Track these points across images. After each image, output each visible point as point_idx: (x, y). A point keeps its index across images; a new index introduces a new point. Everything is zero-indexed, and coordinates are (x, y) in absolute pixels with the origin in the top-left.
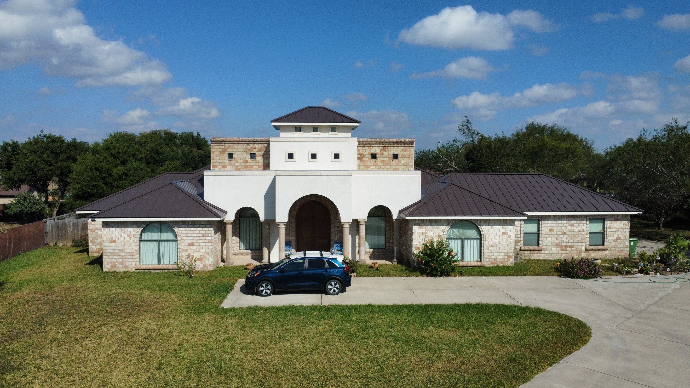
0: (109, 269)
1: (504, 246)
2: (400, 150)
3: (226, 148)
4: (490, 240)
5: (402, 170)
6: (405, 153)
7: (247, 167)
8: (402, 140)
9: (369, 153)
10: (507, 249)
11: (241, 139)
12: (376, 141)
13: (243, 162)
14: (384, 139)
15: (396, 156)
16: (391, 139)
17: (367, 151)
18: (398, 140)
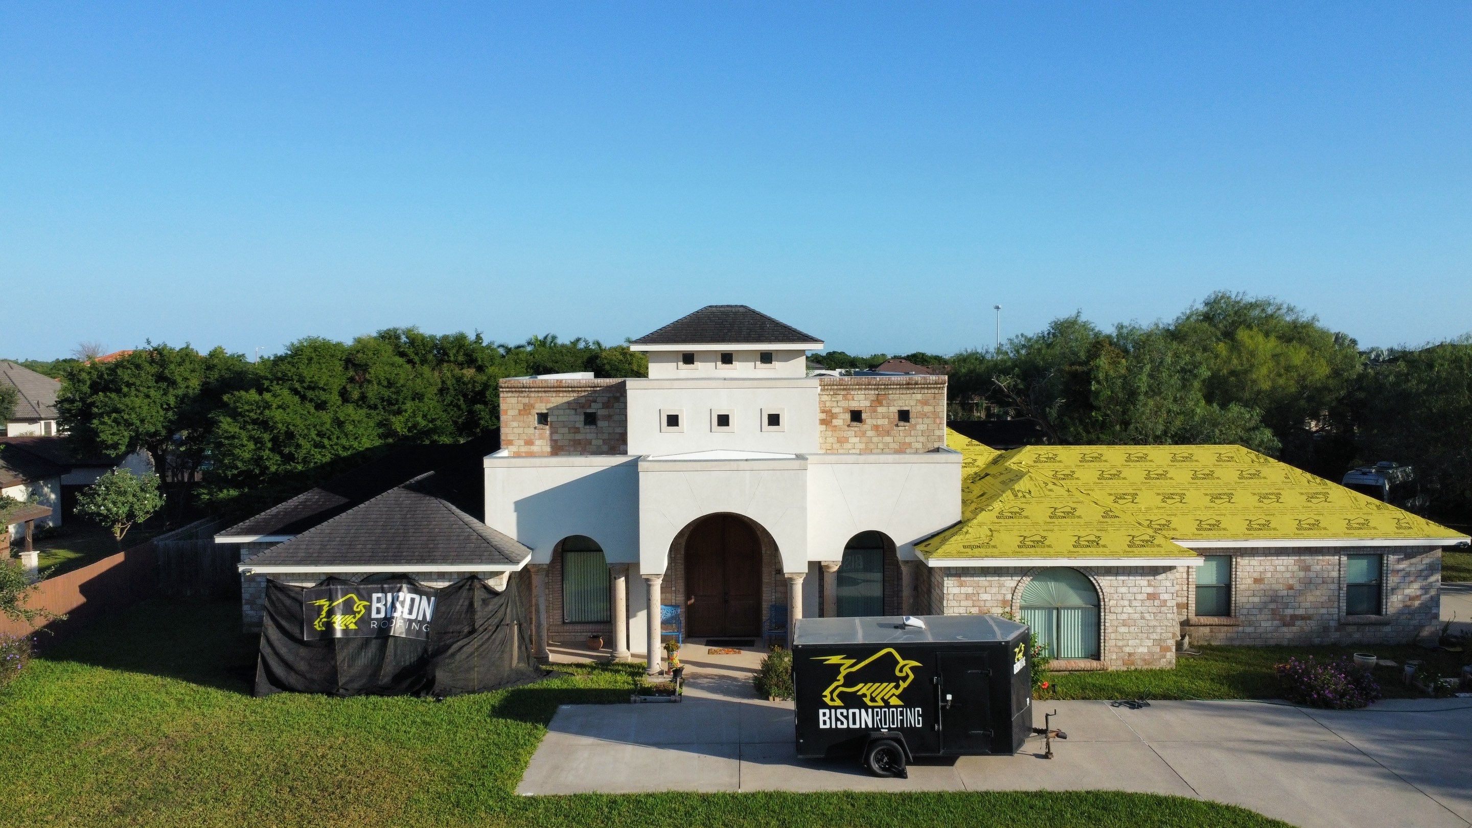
1: (1151, 624)
2: (915, 402)
3: (532, 402)
4: (1120, 610)
5: (919, 445)
6: (925, 407)
7: (577, 443)
8: (919, 379)
9: (845, 410)
10: (1159, 630)
11: (563, 381)
12: (860, 382)
13: (569, 433)
14: (878, 379)
15: (905, 415)
16: (893, 378)
17: (840, 404)
18: (911, 379)
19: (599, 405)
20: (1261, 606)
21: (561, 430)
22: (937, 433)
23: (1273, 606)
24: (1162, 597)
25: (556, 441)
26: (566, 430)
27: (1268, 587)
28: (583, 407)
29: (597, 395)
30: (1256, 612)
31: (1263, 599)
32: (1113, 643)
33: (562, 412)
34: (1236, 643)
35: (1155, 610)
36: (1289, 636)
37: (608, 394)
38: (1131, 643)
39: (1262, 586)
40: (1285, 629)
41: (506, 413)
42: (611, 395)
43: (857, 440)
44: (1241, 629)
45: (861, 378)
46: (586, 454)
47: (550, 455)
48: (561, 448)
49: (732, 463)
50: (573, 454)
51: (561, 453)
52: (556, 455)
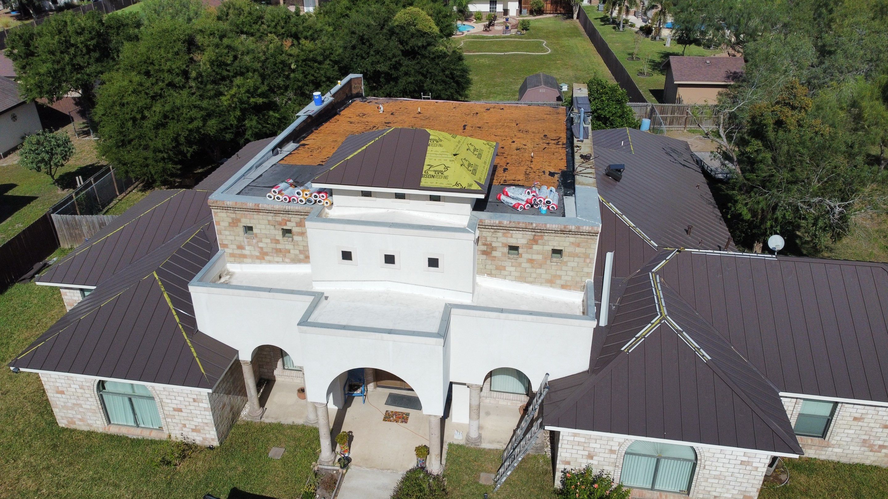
0: (66, 425)
1: (739, 480)
2: (568, 243)
3: (238, 217)
4: (714, 468)
5: (569, 278)
6: (577, 248)
7: (278, 251)
8: (573, 228)
9: (504, 245)
10: (745, 485)
11: (260, 206)
12: (518, 226)
13: (271, 243)
14: (534, 225)
15: (557, 252)
16: (548, 226)
17: (499, 240)
18: (565, 228)
19: (294, 224)
20: (855, 436)
21: (264, 240)
22: (586, 270)
23: (866, 437)
24: (754, 465)
25: (261, 248)
26: (268, 241)
27: (866, 425)
28: (280, 224)
29: (290, 216)
30: (849, 440)
31: (858, 432)
32: (702, 488)
33: (263, 227)
34: (823, 457)
35: (746, 472)
36: (873, 459)
37: (300, 217)
38: (718, 490)
39: (860, 423)
40: (871, 454)
41: (218, 224)
42: (302, 217)
43: (513, 269)
44: (830, 449)
45: (519, 223)
46: (287, 260)
47: (258, 258)
48: (266, 254)
49: (377, 334)
50: (277, 259)
51: (267, 258)
52: (264, 259)
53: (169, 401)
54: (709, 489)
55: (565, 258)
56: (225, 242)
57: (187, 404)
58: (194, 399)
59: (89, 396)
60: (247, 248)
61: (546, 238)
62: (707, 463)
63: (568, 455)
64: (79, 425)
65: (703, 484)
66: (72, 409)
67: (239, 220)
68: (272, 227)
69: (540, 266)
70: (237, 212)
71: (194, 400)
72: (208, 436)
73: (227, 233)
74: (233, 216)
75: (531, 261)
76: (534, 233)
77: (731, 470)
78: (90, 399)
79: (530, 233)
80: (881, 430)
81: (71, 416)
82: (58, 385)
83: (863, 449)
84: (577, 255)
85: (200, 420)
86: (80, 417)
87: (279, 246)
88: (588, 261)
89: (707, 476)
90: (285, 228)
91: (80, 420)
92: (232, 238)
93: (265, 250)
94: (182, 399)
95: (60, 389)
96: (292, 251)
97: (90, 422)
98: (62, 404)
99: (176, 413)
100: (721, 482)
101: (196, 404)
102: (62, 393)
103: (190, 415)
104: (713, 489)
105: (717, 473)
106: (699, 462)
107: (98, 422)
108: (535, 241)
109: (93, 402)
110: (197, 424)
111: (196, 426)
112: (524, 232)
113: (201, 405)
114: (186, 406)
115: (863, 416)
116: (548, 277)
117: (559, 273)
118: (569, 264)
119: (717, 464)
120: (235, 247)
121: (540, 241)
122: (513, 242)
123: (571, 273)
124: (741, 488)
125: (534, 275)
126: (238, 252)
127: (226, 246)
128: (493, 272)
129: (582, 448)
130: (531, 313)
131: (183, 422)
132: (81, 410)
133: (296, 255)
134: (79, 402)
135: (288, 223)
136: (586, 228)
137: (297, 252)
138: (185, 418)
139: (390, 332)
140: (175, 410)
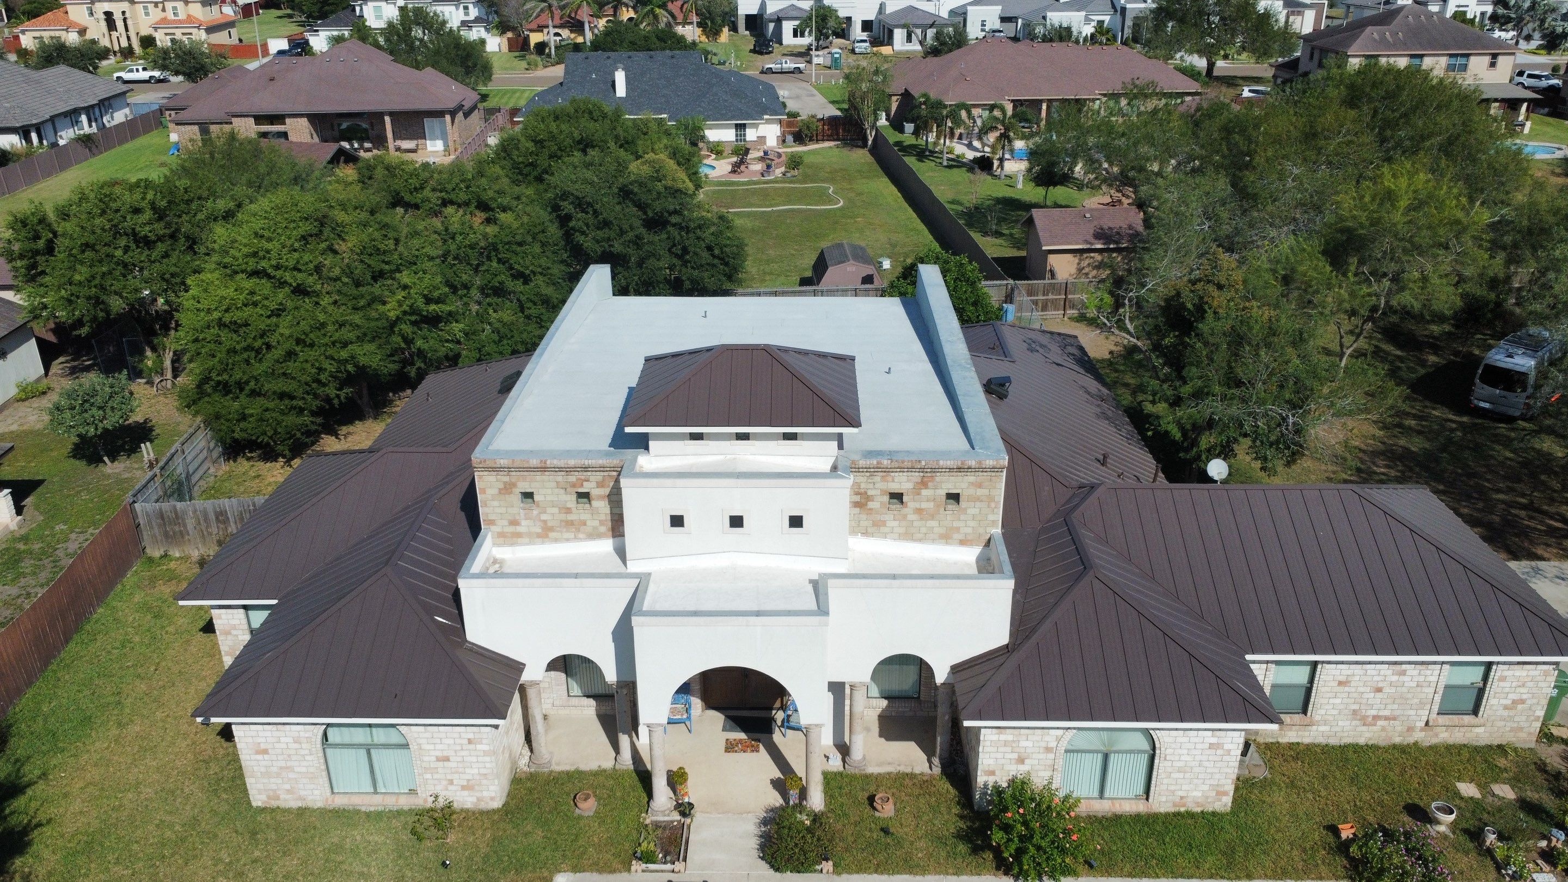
0: (264, 802)
1: (1209, 771)
2: (967, 484)
3: (513, 480)
4: (1177, 758)
5: (969, 530)
6: (978, 490)
7: (569, 524)
8: (973, 463)
9: (883, 492)
10: (1217, 776)
11: (548, 462)
12: (902, 466)
13: (560, 513)
14: (923, 463)
15: (954, 497)
16: (941, 463)
17: (877, 486)
18: (962, 464)
19: (593, 485)
20: (1342, 707)
21: (550, 510)
22: (991, 517)
23: (1356, 707)
24: (1226, 747)
25: (545, 522)
26: (556, 510)
27: (1353, 690)
28: (574, 485)
29: (589, 473)
30: (1335, 712)
31: (1346, 701)
32: (1164, 787)
33: (549, 491)
34: (1307, 741)
35: (1216, 758)
36: (1367, 735)
37: (602, 474)
38: (1184, 787)
39: (1347, 689)
40: (1365, 728)
41: (483, 491)
42: (606, 474)
43: (896, 523)
44: (1314, 728)
45: (903, 462)
46: (581, 536)
47: (539, 536)
48: (551, 529)
49: (741, 618)
50: (566, 535)
51: (552, 535)
52: (547, 536)
53: (431, 747)
54: (1172, 788)
55: (963, 503)
56: (491, 517)
57: (458, 748)
58: (469, 740)
59: (307, 752)
60: (524, 523)
61: (938, 479)
62: (1169, 751)
63: (991, 762)
64: (285, 800)
65: (1165, 781)
66: (278, 775)
67: (514, 485)
68: (562, 491)
69: (932, 517)
70: (514, 473)
71: (470, 742)
72: (485, 794)
73: (496, 503)
74: (506, 479)
75: (919, 511)
76: (922, 474)
77: (1198, 758)
78: (307, 758)
79: (917, 474)
80: (1372, 695)
81: (274, 787)
82: (259, 740)
83: (1354, 723)
84: (978, 499)
85: (476, 771)
86: (287, 787)
87: (570, 517)
88: (993, 505)
89: (1169, 770)
90: (580, 490)
91: (289, 792)
92: (503, 510)
93: (550, 524)
94: (451, 741)
95: (263, 746)
96: (589, 523)
97: (302, 793)
98: (263, 770)
99: (441, 764)
100: (1187, 775)
101: (471, 747)
102: (265, 752)
103: (460, 765)
104: (1178, 787)
105: (1181, 764)
106: (1158, 752)
107: (316, 792)
108: (923, 484)
109: (314, 760)
110: (470, 777)
111: (468, 780)
112: (910, 474)
113: (479, 747)
114: (456, 751)
115: (1350, 679)
116: (942, 531)
117: (956, 524)
118: (969, 511)
119: (1180, 752)
120: (506, 523)
121: (930, 484)
122: (895, 487)
123: (972, 524)
124: (1212, 782)
125: (924, 530)
126: (511, 529)
127: (492, 522)
128: (870, 530)
129: (1009, 749)
130: (932, 577)
131: (449, 777)
132: (291, 775)
133: (595, 528)
134: (289, 764)
135: (585, 484)
136: (990, 463)
137: (596, 523)
138: (453, 770)
139: (758, 614)
140: (438, 759)
